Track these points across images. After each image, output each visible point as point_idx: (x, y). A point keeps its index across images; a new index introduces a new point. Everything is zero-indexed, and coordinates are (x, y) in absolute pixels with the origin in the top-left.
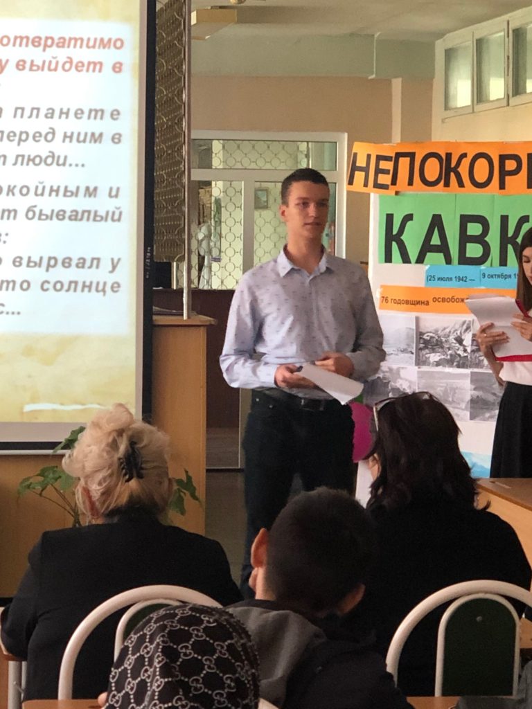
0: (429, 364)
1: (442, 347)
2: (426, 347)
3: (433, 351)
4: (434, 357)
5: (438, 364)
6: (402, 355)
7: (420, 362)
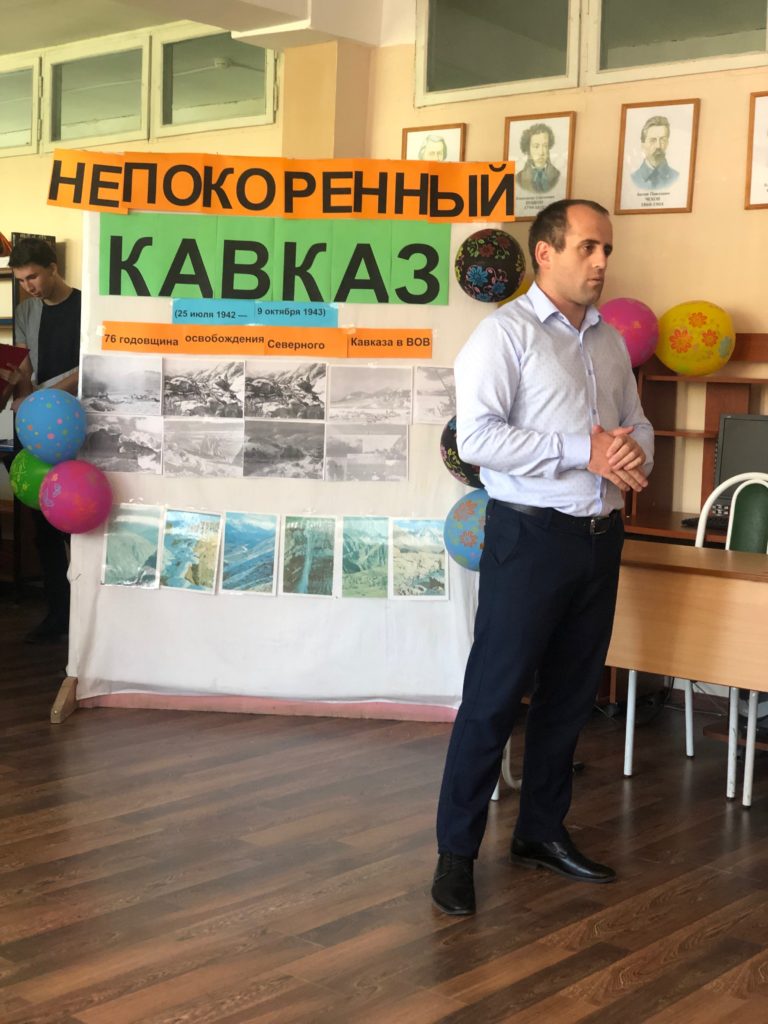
0: (179, 413)
1: (199, 394)
2: (175, 394)
3: (185, 397)
4: (187, 405)
5: (193, 413)
6: (139, 403)
7: (167, 411)
